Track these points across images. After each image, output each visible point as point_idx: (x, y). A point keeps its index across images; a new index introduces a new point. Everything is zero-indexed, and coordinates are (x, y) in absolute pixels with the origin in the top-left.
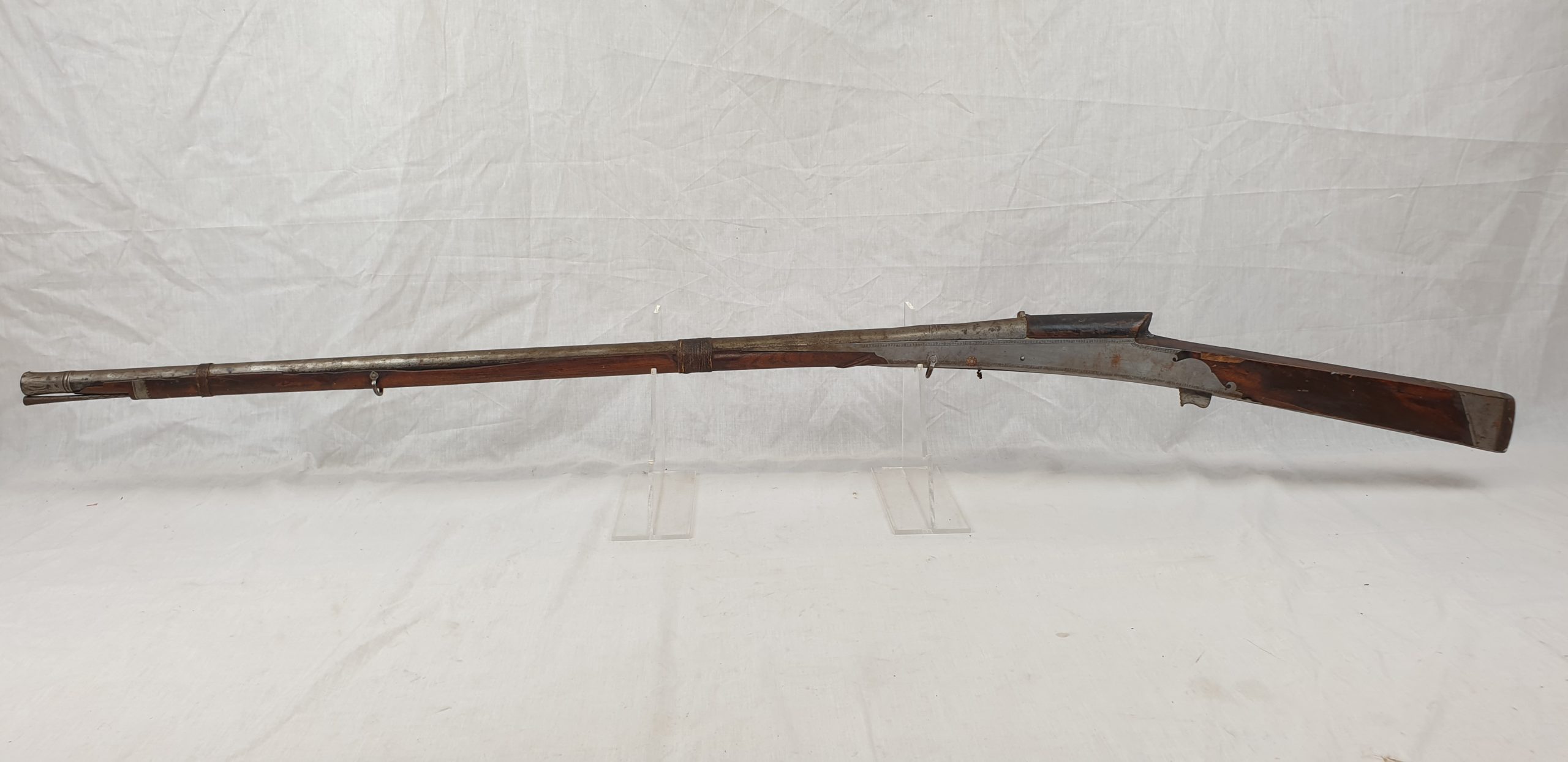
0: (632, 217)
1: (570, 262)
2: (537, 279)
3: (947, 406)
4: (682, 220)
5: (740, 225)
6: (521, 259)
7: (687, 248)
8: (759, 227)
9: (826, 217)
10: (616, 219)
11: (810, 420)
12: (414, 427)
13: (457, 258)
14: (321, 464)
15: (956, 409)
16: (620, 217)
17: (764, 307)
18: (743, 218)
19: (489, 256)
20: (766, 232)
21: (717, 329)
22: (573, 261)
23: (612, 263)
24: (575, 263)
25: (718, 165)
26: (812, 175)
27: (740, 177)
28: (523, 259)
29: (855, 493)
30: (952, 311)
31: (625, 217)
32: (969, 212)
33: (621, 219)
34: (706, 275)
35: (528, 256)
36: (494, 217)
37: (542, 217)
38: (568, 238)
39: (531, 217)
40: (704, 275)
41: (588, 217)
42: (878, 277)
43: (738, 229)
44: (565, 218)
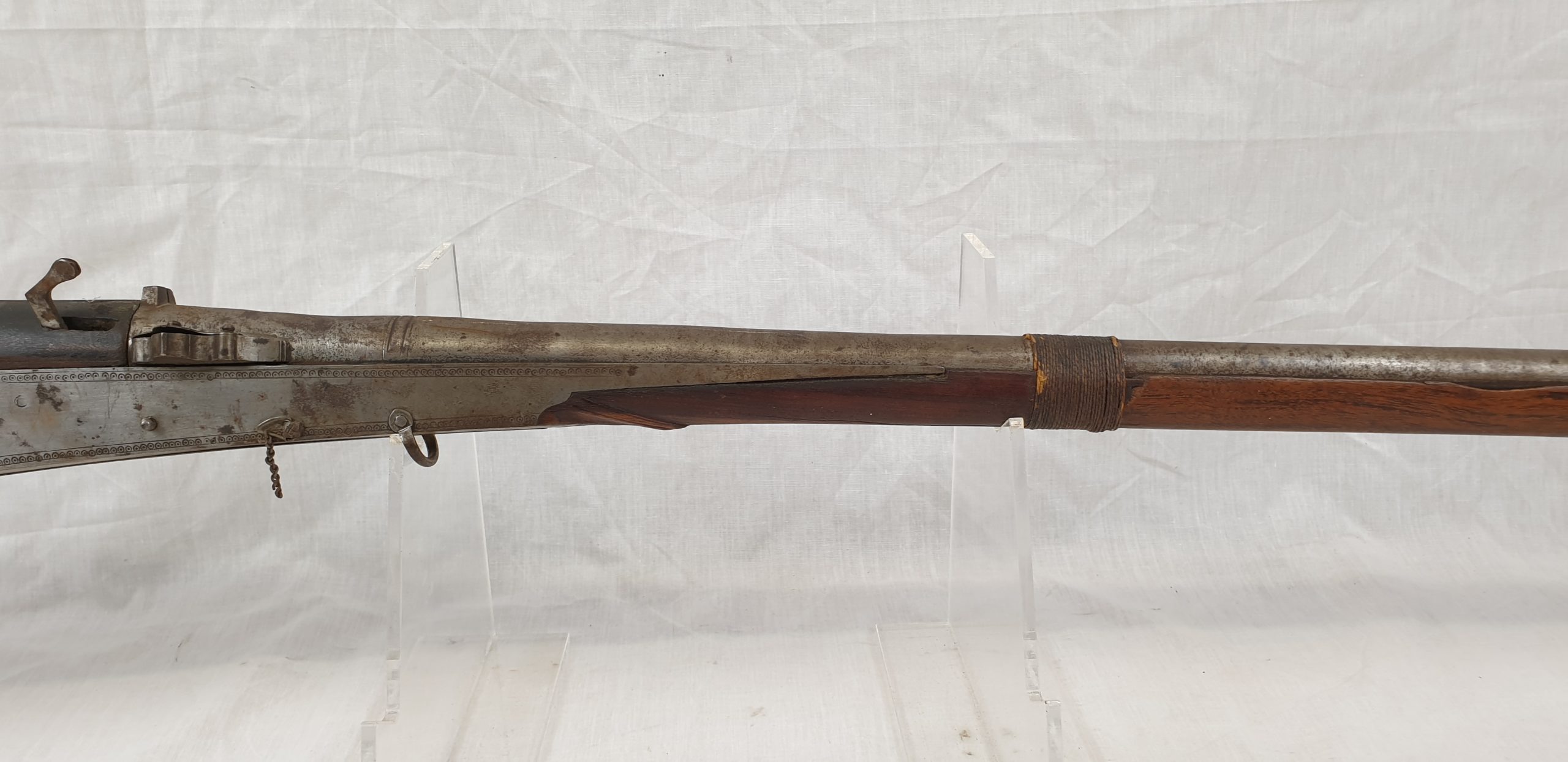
0: (401, 25)
1: (255, 139)
2: (175, 182)
3: (1149, 461)
4: (525, 31)
5: (667, 42)
6: (128, 133)
7: (540, 101)
8: (713, 49)
9: (874, 21)
10: (363, 30)
15: (1166, 467)
16: (372, 26)
17: (728, 240)
18: (673, 26)
19: (41, 124)
20: (730, 60)
21: (622, 293)
22: (263, 135)
23: (360, 139)
24: (268, 140)
28: (136, 132)
30: (1173, 247)
31: (383, 27)
33: (374, 30)
34: (591, 166)
35: (148, 125)
36: (43, 26)
37: (175, 26)
38: (246, 79)
39: (147, 27)
40: (585, 167)
41: (292, 26)
42: (997, 167)
43: (662, 54)
44: (233, 29)
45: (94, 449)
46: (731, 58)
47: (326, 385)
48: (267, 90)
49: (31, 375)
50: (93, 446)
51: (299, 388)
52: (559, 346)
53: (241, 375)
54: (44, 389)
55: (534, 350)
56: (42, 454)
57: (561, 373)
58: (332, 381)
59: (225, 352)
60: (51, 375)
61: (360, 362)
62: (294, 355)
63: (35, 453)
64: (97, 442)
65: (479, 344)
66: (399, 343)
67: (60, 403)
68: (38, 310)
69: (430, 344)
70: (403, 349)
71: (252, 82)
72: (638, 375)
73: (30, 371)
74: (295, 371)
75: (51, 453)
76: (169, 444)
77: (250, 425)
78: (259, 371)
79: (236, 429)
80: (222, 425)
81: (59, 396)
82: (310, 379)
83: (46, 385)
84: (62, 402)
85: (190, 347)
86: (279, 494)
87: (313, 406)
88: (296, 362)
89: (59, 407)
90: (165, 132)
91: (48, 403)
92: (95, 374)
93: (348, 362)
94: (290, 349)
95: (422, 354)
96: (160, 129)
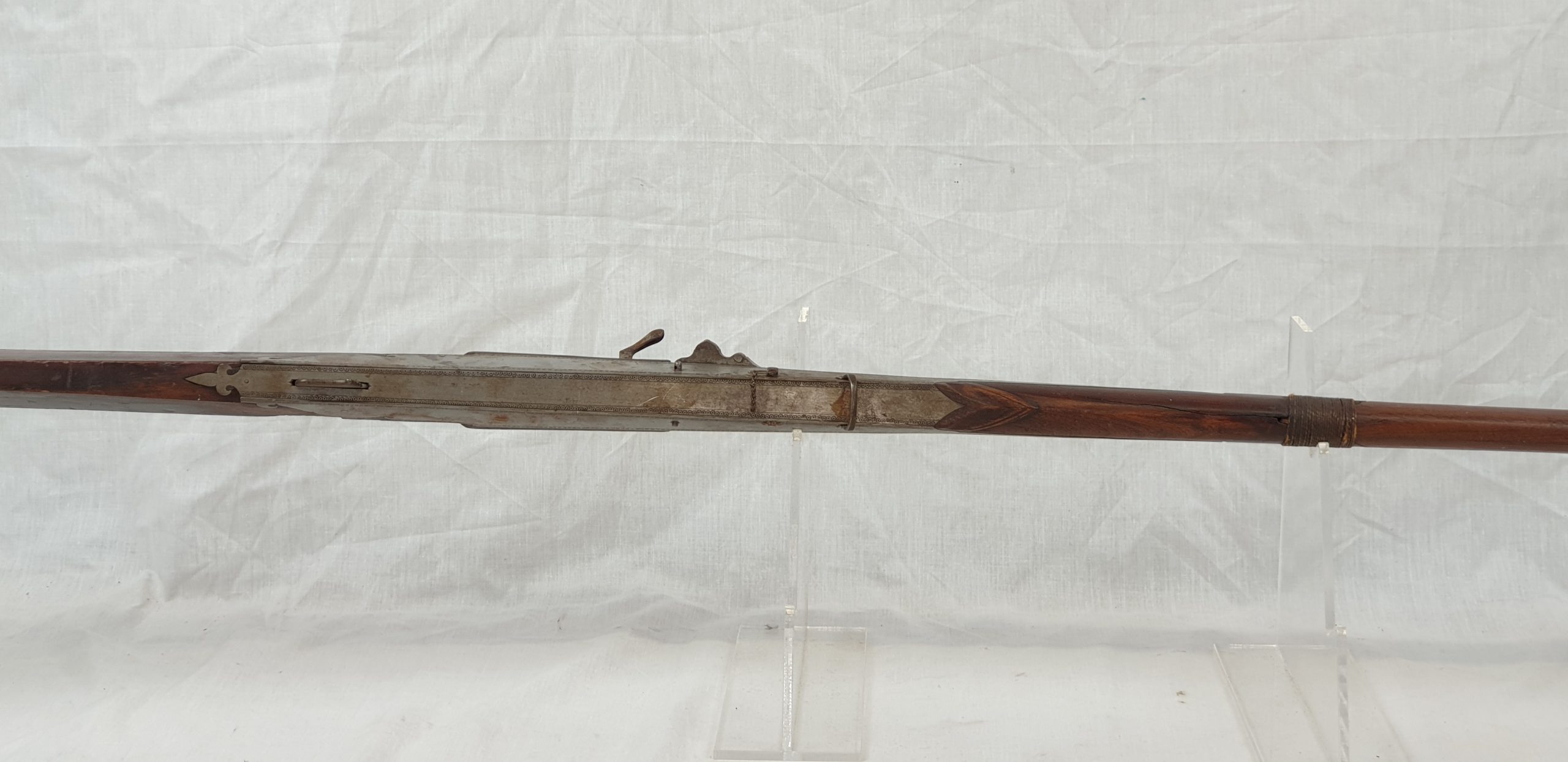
0: (758, 140)
1: (638, 225)
2: (578, 256)
4: (853, 147)
5: (963, 157)
6: (549, 218)
7: (860, 201)
8: (1000, 162)
10: (729, 143)
11: (1090, 541)
12: (344, 528)
13: (434, 213)
14: (172, 593)
16: (735, 141)
17: (1005, 316)
18: (969, 144)
20: (1013, 171)
21: (914, 357)
22: (645, 222)
23: (718, 227)
24: (648, 226)
25: (925, 42)
26: (1108, 63)
27: (965, 65)
28: (554, 217)
29: (1181, 693)
31: (745, 141)
32: (1419, 140)
33: (737, 143)
34: (896, 253)
35: (563, 212)
36: (503, 139)
37: (591, 139)
38: (638, 179)
39: (571, 139)
40: (891, 253)
41: (675, 139)
42: (1233, 262)
43: (959, 165)
44: (633, 141)
46: (1014, 169)
48: (652, 187)
71: (642, 181)
90: (574, 218)
96: (572, 215)
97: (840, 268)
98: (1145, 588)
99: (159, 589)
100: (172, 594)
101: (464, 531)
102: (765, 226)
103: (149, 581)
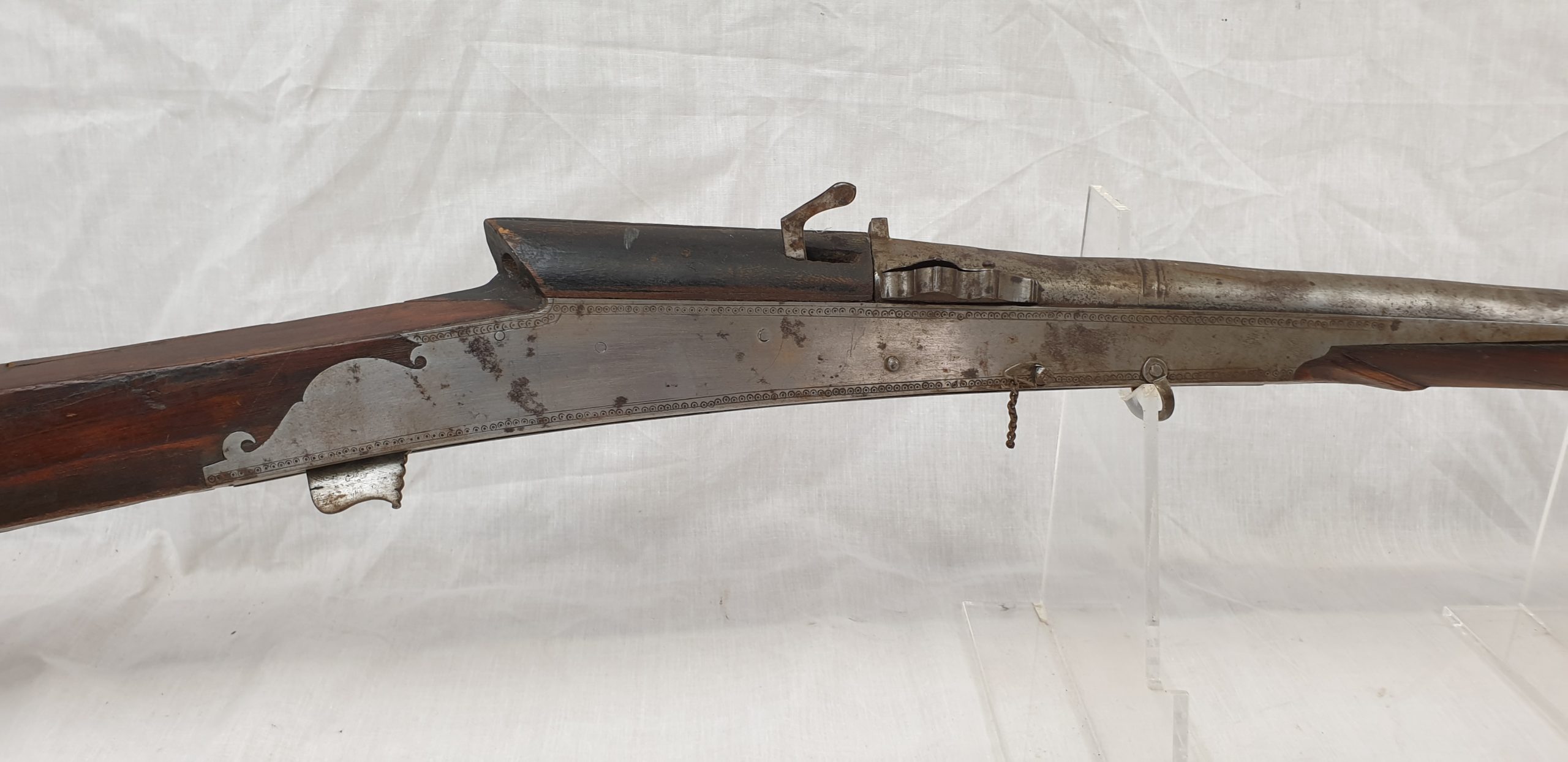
45: (831, 389)
46: (1300, 4)
47: (1081, 329)
48: (836, 18)
49: (777, 308)
50: (831, 386)
51: (1053, 331)
52: (1318, 297)
53: (993, 315)
54: (788, 323)
55: (1292, 299)
56: (778, 393)
57: (1323, 325)
58: (1088, 325)
59: (988, 291)
60: (796, 310)
61: (1115, 306)
62: (1044, 296)
63: (772, 391)
64: (835, 382)
65: (1236, 292)
66: (1155, 286)
67: (803, 339)
68: (788, 238)
69: (1187, 289)
70: (1160, 293)
71: (823, 8)
72: (1401, 330)
73: (777, 303)
74: (1051, 314)
75: (787, 392)
76: (908, 386)
77: (994, 370)
78: (1013, 312)
79: (981, 373)
80: (966, 368)
81: (802, 332)
82: (1065, 322)
83: (792, 319)
84: (805, 338)
85: (955, 284)
86: (1010, 444)
87: (1065, 351)
88: (1046, 304)
89: (802, 343)
90: (729, 59)
91: (791, 338)
92: (842, 310)
93: (1101, 305)
94: (1041, 289)
95: (1179, 299)
96: (726, 55)
97: (1074, 133)
98: (1418, 527)
99: (173, 557)
100: (191, 563)
101: (584, 477)
102: (980, 75)
103: (158, 548)
